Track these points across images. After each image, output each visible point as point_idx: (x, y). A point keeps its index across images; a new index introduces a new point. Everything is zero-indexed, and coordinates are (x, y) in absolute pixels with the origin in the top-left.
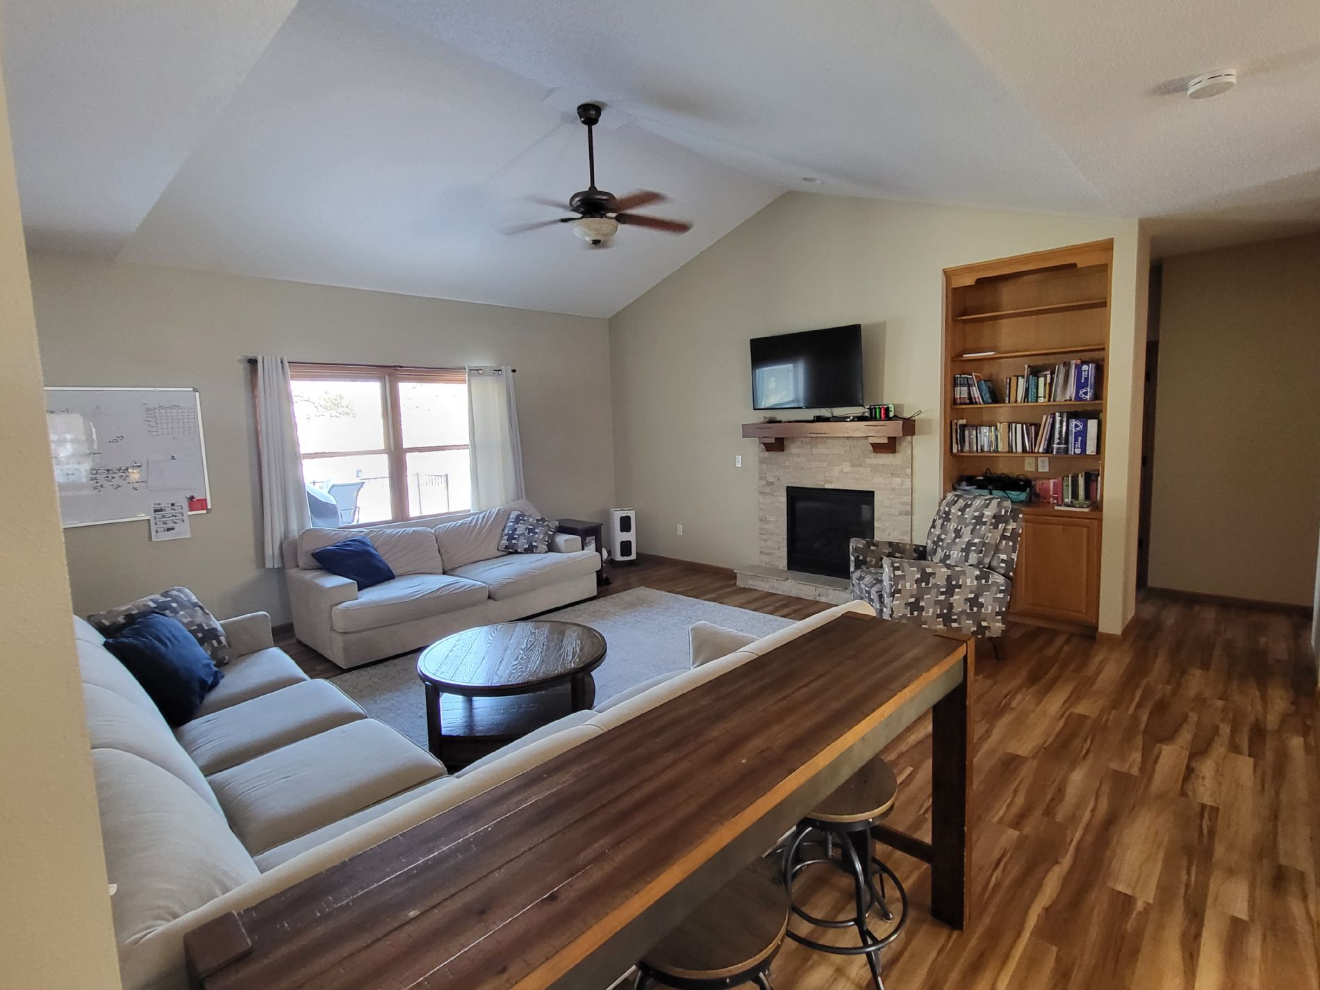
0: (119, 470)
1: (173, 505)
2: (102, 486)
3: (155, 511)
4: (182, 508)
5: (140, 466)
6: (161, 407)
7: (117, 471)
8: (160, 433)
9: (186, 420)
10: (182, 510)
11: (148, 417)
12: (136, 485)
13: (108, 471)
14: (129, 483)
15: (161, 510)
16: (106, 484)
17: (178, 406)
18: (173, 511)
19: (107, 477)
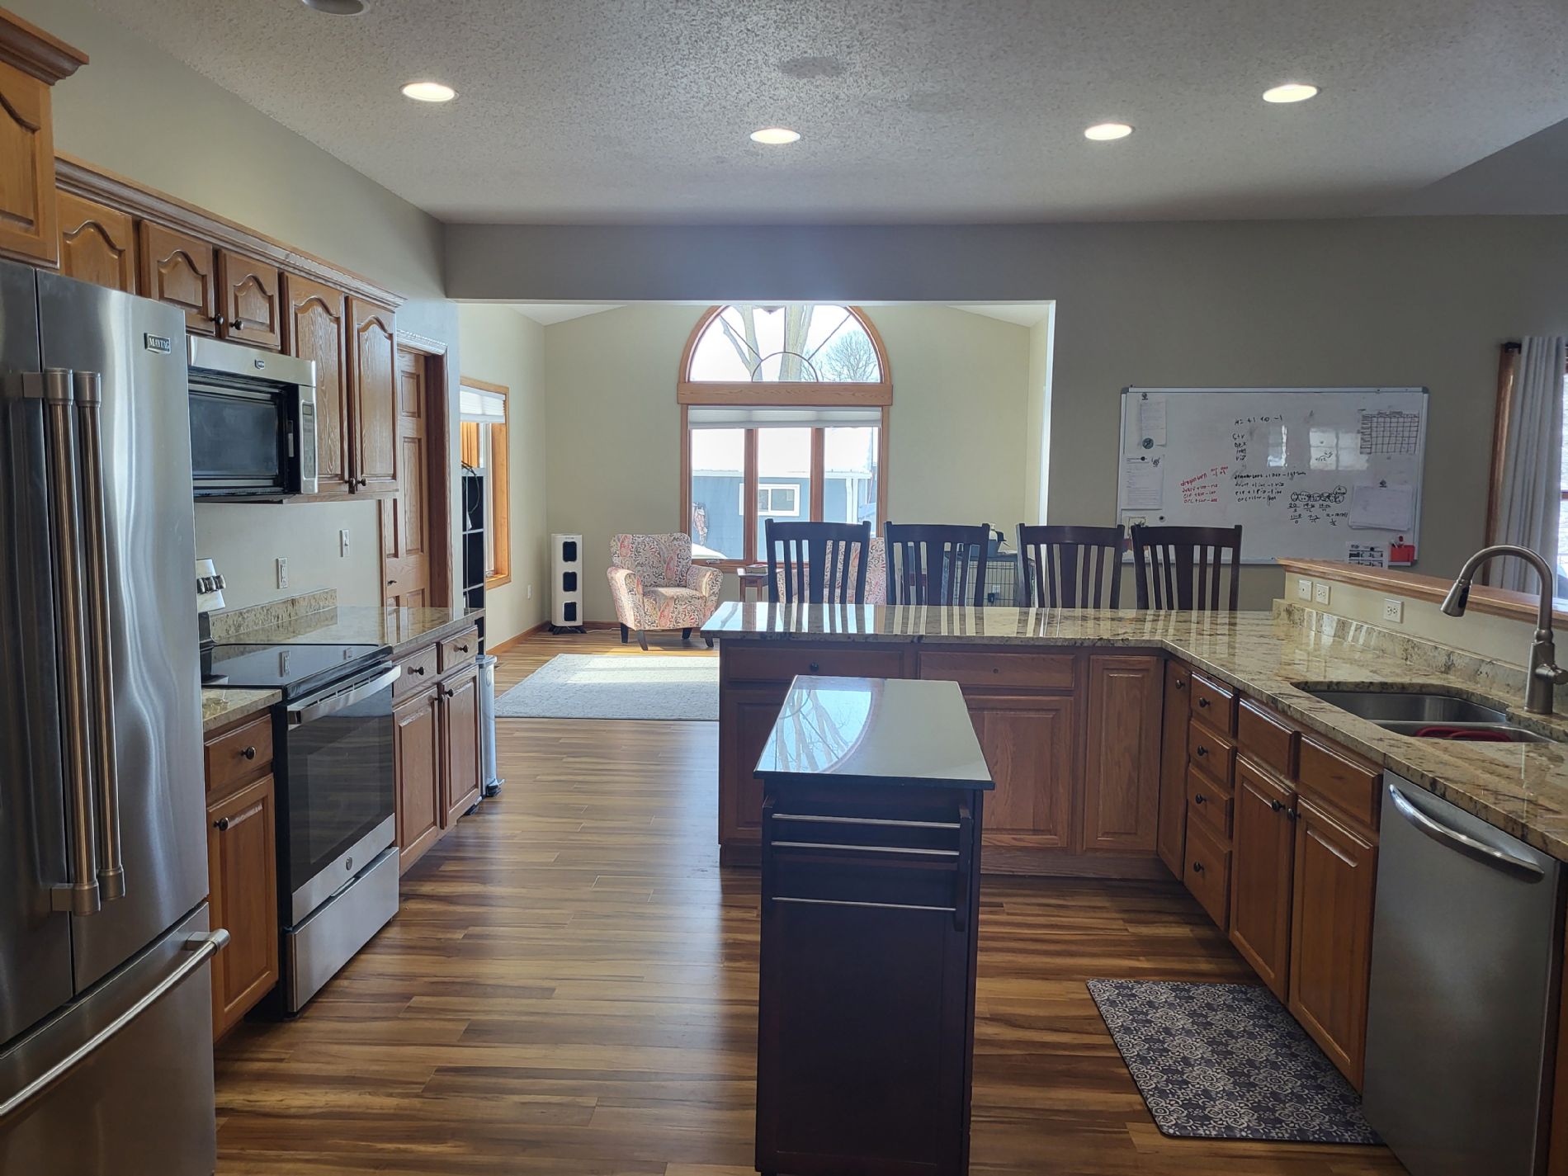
0: (1320, 497)
1: (1372, 549)
2: (1300, 515)
3: (1351, 555)
4: (1382, 556)
5: (1344, 493)
6: (1380, 414)
7: (1318, 498)
8: (1373, 450)
9: (1406, 434)
10: (1381, 559)
11: (1363, 428)
12: (1335, 518)
13: (1309, 497)
14: (1328, 515)
15: (1358, 555)
16: (1305, 514)
17: (1400, 413)
18: (1371, 558)
19: (1307, 505)
